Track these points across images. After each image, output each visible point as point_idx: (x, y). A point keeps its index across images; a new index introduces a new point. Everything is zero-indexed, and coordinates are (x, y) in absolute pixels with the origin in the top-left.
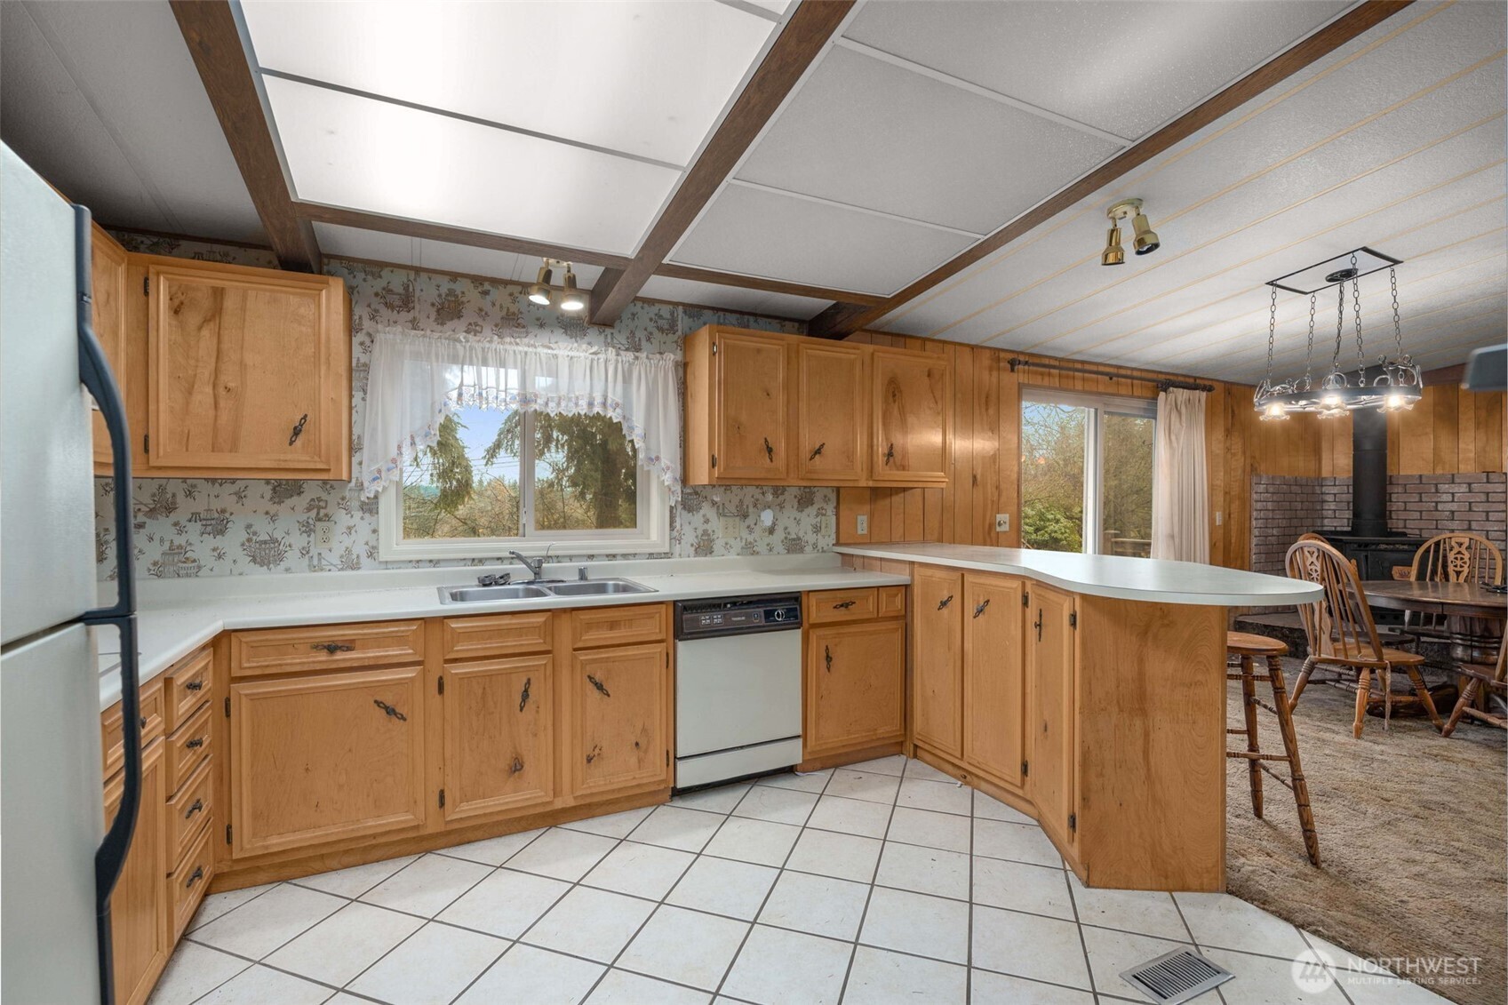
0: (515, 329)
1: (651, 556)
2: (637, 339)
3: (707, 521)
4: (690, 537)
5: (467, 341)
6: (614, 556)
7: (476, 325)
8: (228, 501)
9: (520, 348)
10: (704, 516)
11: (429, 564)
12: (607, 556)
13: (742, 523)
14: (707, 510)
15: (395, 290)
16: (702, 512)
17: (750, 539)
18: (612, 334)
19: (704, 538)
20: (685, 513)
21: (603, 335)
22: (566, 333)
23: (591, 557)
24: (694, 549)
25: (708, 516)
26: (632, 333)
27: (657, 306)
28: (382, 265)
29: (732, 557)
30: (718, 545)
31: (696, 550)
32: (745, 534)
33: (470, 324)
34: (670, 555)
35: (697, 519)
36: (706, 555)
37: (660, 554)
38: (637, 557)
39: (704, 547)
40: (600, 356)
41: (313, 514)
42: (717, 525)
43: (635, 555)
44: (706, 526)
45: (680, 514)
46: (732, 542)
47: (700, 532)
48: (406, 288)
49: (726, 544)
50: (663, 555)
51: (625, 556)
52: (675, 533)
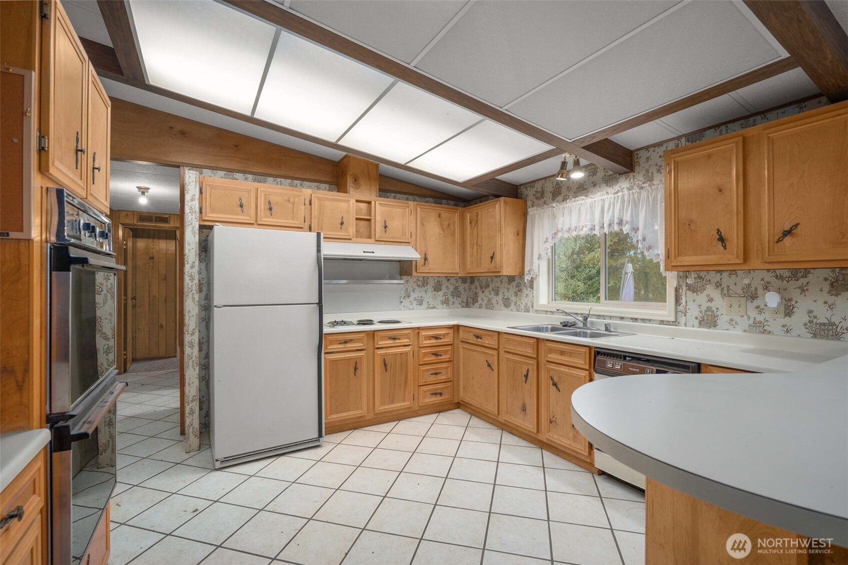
0: (582, 192)
1: (662, 322)
2: (650, 174)
3: (711, 300)
4: (694, 311)
5: (557, 206)
6: (636, 320)
7: (566, 195)
8: (499, 284)
9: (579, 202)
10: (708, 296)
11: (550, 313)
12: (632, 319)
13: (749, 303)
14: (710, 290)
15: (539, 191)
16: (706, 293)
17: (760, 318)
18: (634, 176)
19: (707, 313)
20: (689, 293)
21: (628, 179)
22: (607, 185)
23: (622, 318)
24: (698, 321)
25: (712, 296)
26: (647, 171)
27: (665, 145)
28: (534, 182)
29: (738, 332)
30: (723, 320)
31: (700, 322)
32: (753, 313)
33: (564, 196)
34: (677, 323)
35: (702, 298)
36: (710, 327)
37: (669, 322)
38: (652, 322)
39: (709, 320)
40: (619, 194)
41: (517, 289)
42: (720, 303)
43: (650, 320)
44: (709, 304)
45: (686, 294)
46: (737, 318)
47: (704, 308)
48: (542, 189)
49: (731, 320)
50: (671, 323)
51: (643, 320)
52: (681, 308)
